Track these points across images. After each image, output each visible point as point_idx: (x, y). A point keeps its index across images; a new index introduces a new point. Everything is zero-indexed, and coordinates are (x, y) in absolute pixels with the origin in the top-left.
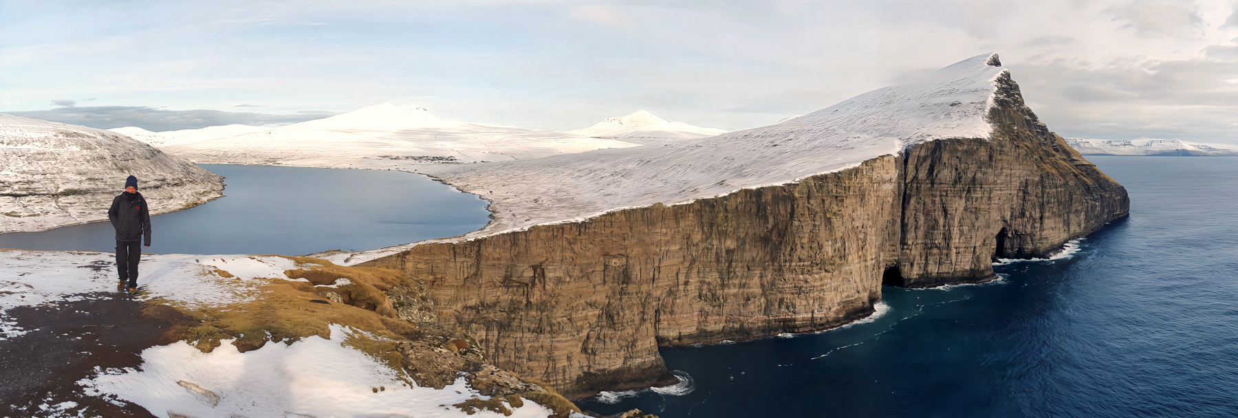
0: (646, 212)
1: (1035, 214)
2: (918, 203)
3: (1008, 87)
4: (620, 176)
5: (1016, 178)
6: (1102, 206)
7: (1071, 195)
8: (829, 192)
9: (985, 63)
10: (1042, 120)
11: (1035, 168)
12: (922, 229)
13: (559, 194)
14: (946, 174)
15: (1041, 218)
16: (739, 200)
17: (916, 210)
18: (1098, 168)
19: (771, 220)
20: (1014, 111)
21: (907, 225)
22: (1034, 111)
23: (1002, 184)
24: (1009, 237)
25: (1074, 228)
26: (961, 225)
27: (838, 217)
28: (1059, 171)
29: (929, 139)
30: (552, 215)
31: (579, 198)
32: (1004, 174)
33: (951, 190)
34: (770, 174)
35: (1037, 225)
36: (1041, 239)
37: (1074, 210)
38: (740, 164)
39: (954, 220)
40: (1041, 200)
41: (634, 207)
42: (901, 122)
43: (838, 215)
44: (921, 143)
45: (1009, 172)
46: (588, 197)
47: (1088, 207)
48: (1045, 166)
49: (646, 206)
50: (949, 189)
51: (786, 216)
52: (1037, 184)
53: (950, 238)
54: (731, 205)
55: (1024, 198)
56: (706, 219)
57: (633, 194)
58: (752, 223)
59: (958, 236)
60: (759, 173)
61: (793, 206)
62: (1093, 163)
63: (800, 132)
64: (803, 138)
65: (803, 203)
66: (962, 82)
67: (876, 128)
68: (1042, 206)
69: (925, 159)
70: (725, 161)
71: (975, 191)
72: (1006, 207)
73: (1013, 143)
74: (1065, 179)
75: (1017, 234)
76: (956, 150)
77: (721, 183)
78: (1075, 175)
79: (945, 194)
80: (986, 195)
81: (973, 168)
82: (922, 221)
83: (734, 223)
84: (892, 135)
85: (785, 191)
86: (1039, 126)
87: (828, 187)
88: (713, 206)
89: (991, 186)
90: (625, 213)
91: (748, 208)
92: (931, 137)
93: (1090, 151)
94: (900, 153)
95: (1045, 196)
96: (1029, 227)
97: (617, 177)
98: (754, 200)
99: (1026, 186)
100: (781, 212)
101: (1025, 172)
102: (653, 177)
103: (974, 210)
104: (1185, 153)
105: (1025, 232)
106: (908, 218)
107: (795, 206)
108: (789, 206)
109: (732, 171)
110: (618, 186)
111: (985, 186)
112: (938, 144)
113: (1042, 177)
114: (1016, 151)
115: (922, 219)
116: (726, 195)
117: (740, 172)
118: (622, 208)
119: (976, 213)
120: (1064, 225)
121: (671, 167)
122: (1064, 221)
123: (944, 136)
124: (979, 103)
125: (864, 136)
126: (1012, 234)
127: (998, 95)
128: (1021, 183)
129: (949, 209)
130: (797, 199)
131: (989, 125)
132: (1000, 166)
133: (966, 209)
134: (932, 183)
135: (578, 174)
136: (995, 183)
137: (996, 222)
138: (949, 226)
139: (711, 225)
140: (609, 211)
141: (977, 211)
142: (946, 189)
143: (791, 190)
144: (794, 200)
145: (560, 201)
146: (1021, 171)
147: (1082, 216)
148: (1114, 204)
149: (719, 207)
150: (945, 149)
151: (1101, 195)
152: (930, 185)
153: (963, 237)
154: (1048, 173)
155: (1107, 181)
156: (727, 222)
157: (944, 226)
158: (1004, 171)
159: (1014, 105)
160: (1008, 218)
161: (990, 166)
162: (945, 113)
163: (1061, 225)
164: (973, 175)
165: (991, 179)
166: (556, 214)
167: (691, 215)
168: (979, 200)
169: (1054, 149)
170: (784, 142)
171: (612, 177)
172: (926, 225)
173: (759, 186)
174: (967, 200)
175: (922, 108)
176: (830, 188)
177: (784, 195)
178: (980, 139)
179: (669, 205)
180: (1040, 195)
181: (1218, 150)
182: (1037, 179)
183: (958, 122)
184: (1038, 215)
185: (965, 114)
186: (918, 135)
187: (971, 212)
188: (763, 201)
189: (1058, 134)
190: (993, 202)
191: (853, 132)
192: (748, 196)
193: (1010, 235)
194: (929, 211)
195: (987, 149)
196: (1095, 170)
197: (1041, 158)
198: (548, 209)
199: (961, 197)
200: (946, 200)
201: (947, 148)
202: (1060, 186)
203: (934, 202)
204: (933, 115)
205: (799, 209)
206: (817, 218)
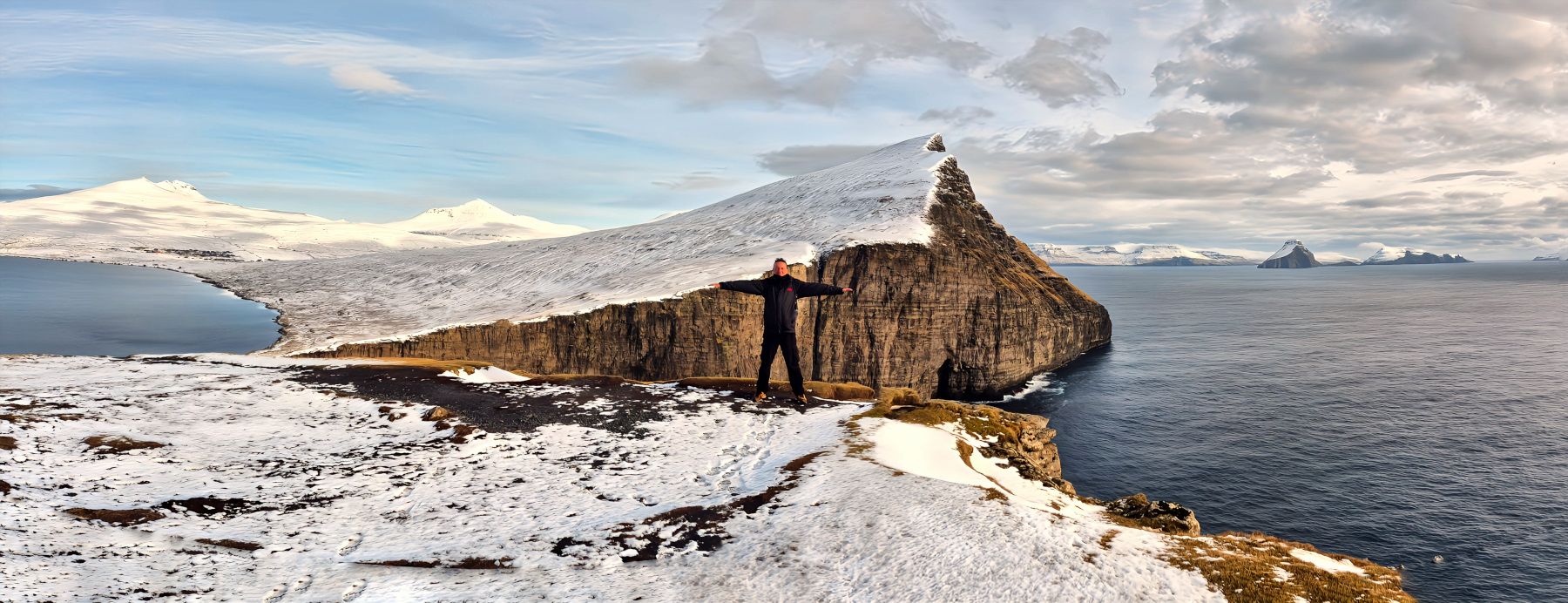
0: (487, 330)
1: (989, 342)
2: (836, 327)
3: (954, 178)
4: (449, 283)
5: (964, 295)
6: (1075, 330)
7: (1035, 318)
8: (720, 311)
9: (925, 148)
10: (998, 221)
11: (989, 281)
12: (841, 360)
13: (370, 305)
14: (873, 290)
15: (997, 347)
16: (605, 318)
17: (833, 336)
18: (1071, 282)
19: (645, 344)
20: (962, 210)
21: (821, 355)
22: (988, 209)
23: (946, 302)
24: (954, 372)
25: (1039, 360)
26: (892, 355)
27: (732, 343)
28: (1020, 287)
29: (851, 245)
30: (361, 332)
31: (396, 312)
32: (949, 290)
33: (880, 310)
34: (644, 286)
35: (992, 356)
36: (996, 374)
37: (1039, 336)
38: (605, 272)
39: (883, 349)
40: (996, 324)
41: (473, 324)
42: (815, 221)
43: (732, 340)
44: (841, 249)
45: (955, 287)
46: (409, 309)
47: (1057, 332)
48: (1001, 279)
49: (488, 323)
50: (877, 308)
51: (665, 341)
52: (992, 302)
53: (878, 373)
54: (595, 324)
55: (975, 320)
56: (562, 341)
57: (467, 307)
58: (620, 348)
59: (888, 371)
60: (630, 284)
61: (673, 327)
62: (1064, 276)
63: (683, 233)
64: (687, 241)
65: (687, 324)
66: (895, 171)
67: (783, 229)
68: (997, 331)
69: (846, 269)
70: (587, 267)
71: (911, 311)
72: (951, 332)
73: (960, 250)
74: (1027, 297)
75: (966, 369)
76: (887, 259)
77: (582, 297)
78: (1041, 291)
79: (871, 315)
80: (926, 316)
81: (909, 281)
82: (841, 351)
83: (598, 348)
84: (803, 239)
85: (664, 308)
86: (994, 228)
87: (719, 304)
88: (572, 326)
89: (932, 305)
90: (460, 331)
91: (616, 329)
92: (853, 242)
93: (1062, 260)
94: (814, 263)
95: (1002, 318)
96: (981, 358)
97: (446, 285)
98: (624, 318)
99: (978, 305)
100: (658, 335)
101: (975, 287)
102: (493, 286)
103: (909, 336)
104: (1185, 262)
105: (976, 365)
106: (823, 346)
107: (677, 328)
108: (669, 328)
109: (595, 282)
110: (448, 297)
111: (925, 305)
112: (863, 252)
113: (997, 293)
114: (963, 260)
115: (841, 347)
116: (589, 311)
117: (606, 283)
118: (457, 325)
119: (912, 340)
120: (1027, 356)
121: (516, 274)
122: (1027, 351)
123: (871, 240)
124: (916, 198)
125: (767, 240)
126: (959, 367)
127: (942, 189)
128: (971, 301)
129: (877, 335)
130: (679, 319)
131: (929, 227)
132: (943, 279)
133: (899, 335)
134: (855, 301)
135: (395, 279)
136: (937, 301)
137: (938, 352)
138: (877, 358)
139: (569, 350)
140: (440, 328)
141: (913, 338)
142: (873, 308)
143: (671, 307)
144: (675, 320)
145: (372, 313)
146: (970, 286)
147: (1050, 345)
148: (1092, 328)
149: (579, 327)
150: (872, 258)
151: (1074, 317)
152: (851, 304)
153: (894, 372)
154: (1005, 288)
155: (1081, 298)
156: (589, 345)
157: (870, 357)
158: (949, 286)
159: (962, 201)
160: (954, 346)
161: (931, 280)
162: (873, 211)
163: (1022, 356)
164: (909, 290)
165: (932, 295)
166: (366, 331)
167: (544, 336)
168: (916, 324)
169: (1014, 258)
170: (664, 245)
171: (439, 285)
172: (846, 356)
173: (631, 301)
174: (901, 323)
175: (843, 205)
176: (722, 306)
177: (662, 313)
178: (918, 245)
179: (516, 323)
180: (995, 317)
181: (1228, 257)
182: (991, 296)
183: (890, 222)
184: (992, 343)
185: (898, 213)
186: (838, 238)
187: (906, 338)
188: (636, 320)
189: (1019, 239)
190: (934, 326)
191: (753, 234)
192: (617, 314)
193: (956, 369)
194: (850, 338)
195: (926, 258)
196: (1066, 285)
197: (996, 269)
198: (356, 324)
199: (892, 320)
200: (873, 323)
201: (875, 256)
202: (1021, 306)
203: (856, 326)
204: (857, 214)
205: (682, 332)
206: (705, 344)
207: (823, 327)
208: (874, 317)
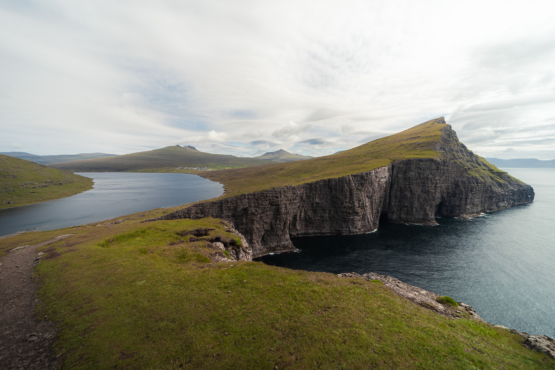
1: (462, 196)
2: (398, 187)
3: (450, 133)
5: (452, 178)
10: (470, 149)
12: (399, 198)
14: (412, 175)
16: (321, 184)
17: (397, 190)
19: (334, 192)
21: (392, 196)
22: (465, 144)
23: (443, 180)
26: (419, 198)
28: (480, 175)
29: (405, 159)
35: (464, 202)
39: (415, 196)
40: (467, 189)
43: (361, 190)
44: (401, 161)
45: (448, 175)
48: (471, 172)
51: (340, 191)
53: (413, 203)
55: (456, 188)
59: (417, 203)
65: (347, 186)
68: (467, 192)
69: (402, 168)
71: (428, 183)
72: (445, 191)
74: (484, 179)
75: (451, 205)
76: (419, 164)
77: (313, 177)
78: (492, 178)
80: (434, 185)
81: (428, 172)
82: (399, 195)
85: (339, 180)
86: (468, 152)
89: (437, 181)
91: (324, 187)
95: (470, 188)
96: (458, 202)
98: (327, 184)
100: (338, 189)
101: (458, 175)
103: (426, 192)
106: (393, 193)
107: (344, 187)
108: (341, 187)
111: (434, 181)
112: (409, 162)
113: (468, 178)
114: (453, 164)
123: (412, 158)
128: (455, 180)
129: (413, 191)
132: (443, 172)
133: (422, 191)
134: (405, 179)
137: (438, 198)
138: (413, 198)
142: (412, 182)
143: (342, 180)
146: (455, 174)
157: (410, 198)
160: (445, 197)
161: (437, 172)
164: (427, 175)
165: (437, 178)
167: (303, 189)
168: (430, 188)
169: (477, 164)
174: (423, 187)
178: (433, 159)
186: (399, 158)
188: (331, 184)
190: (437, 189)
192: (325, 182)
193: (446, 205)
194: (403, 191)
195: (436, 164)
196: (507, 175)
197: (469, 168)
199: (420, 186)
201: (414, 163)
202: (481, 183)
203: (405, 187)
204: (407, 149)
207: (393, 187)
208: (412, 184)
